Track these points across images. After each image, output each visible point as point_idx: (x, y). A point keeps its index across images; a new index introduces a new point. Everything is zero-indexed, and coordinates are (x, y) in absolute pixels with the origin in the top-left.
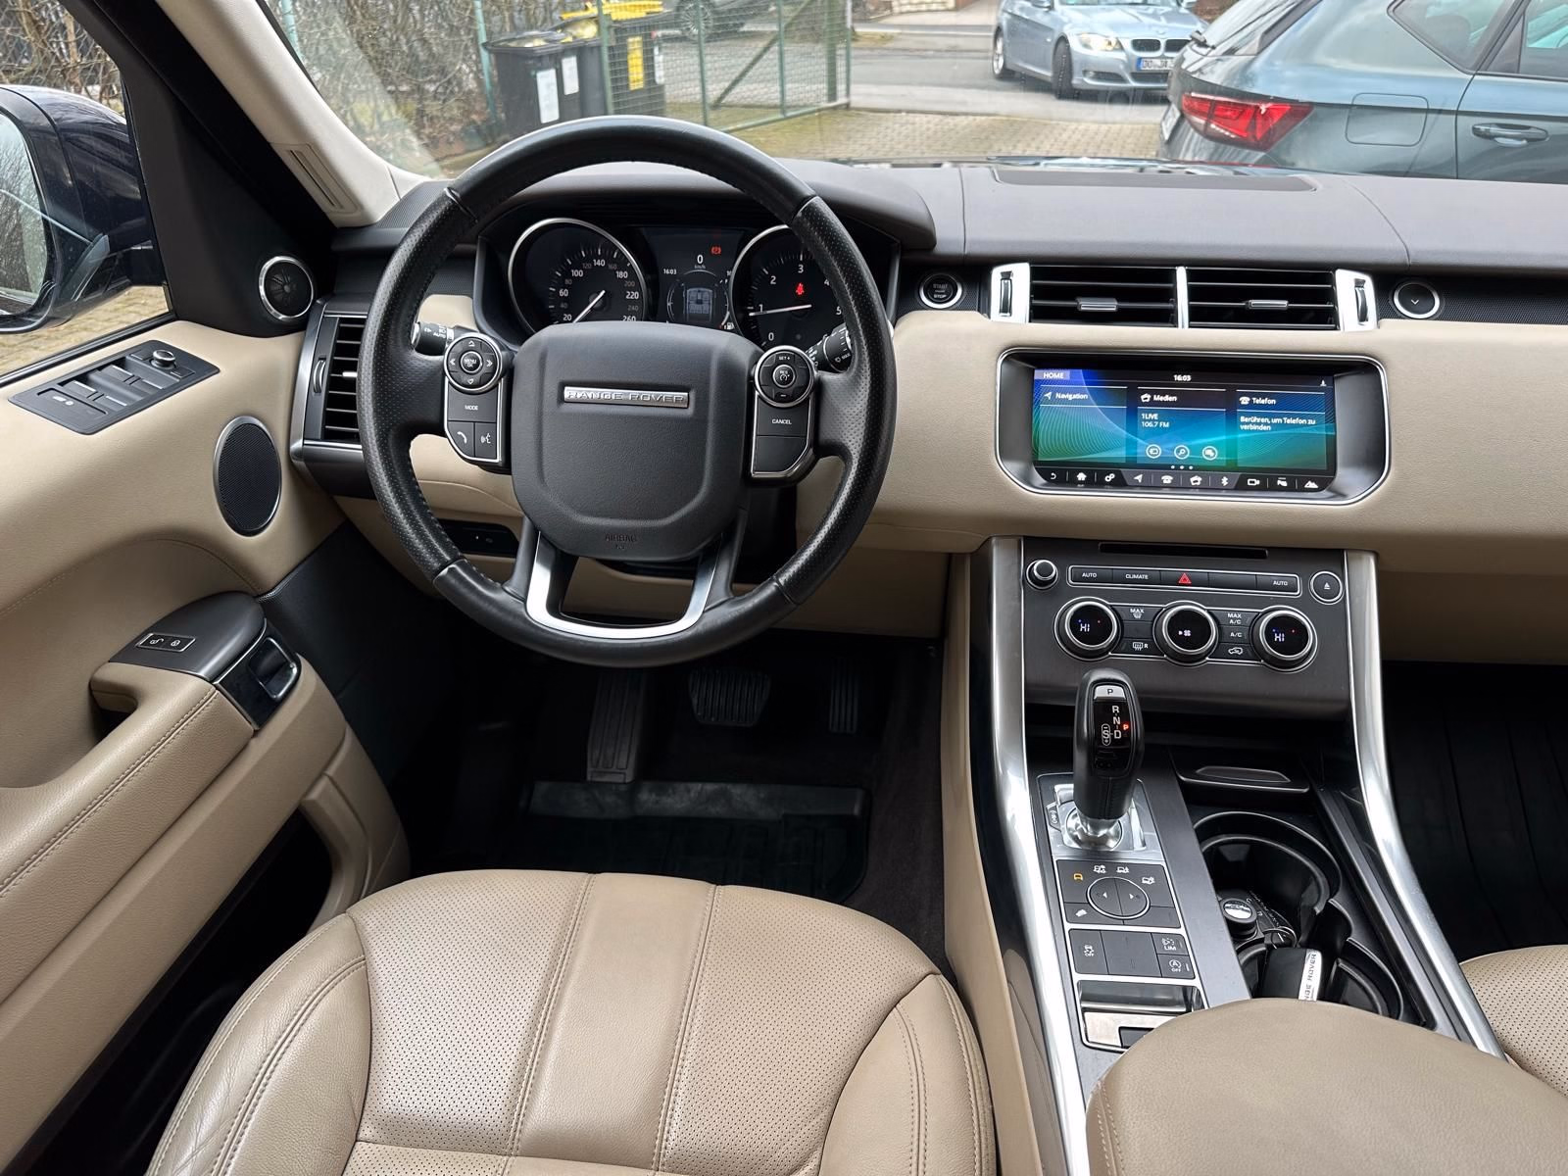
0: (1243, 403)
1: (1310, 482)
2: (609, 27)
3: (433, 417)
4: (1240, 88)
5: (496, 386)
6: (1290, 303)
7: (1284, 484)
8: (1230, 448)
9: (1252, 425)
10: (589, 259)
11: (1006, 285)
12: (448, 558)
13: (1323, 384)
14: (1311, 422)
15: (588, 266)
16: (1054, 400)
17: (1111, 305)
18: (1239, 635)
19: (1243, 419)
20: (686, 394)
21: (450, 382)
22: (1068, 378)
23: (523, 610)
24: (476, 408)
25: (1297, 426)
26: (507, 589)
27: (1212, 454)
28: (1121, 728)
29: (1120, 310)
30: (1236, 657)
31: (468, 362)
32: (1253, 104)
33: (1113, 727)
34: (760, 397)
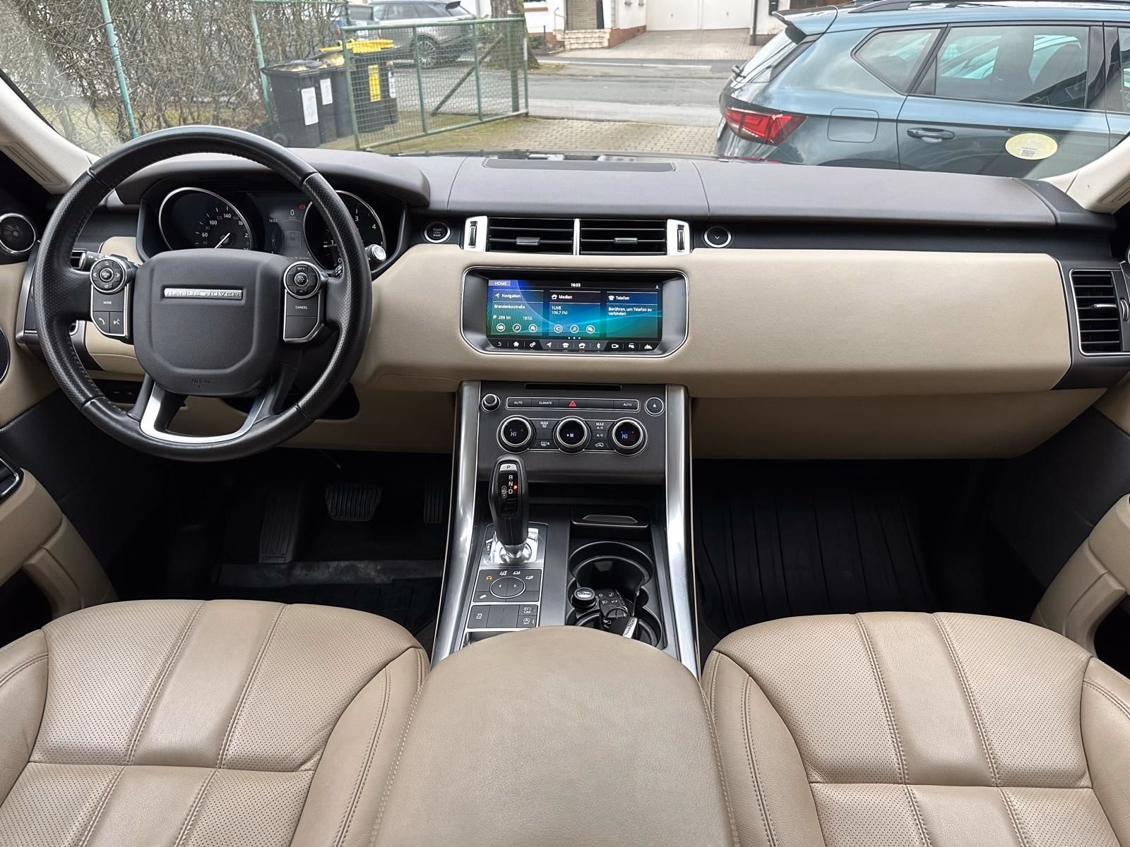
0: (610, 299)
1: (647, 345)
2: (352, 58)
3: (84, 310)
4: (761, 104)
5: (123, 289)
6: (637, 239)
7: (633, 347)
8: (603, 326)
9: (616, 312)
10: (221, 214)
11: (472, 229)
12: (91, 396)
13: (657, 287)
14: (649, 310)
15: (221, 218)
16: (501, 298)
17: (534, 242)
18: (602, 435)
19: (610, 309)
20: (241, 291)
21: (94, 288)
22: (509, 285)
23: (138, 427)
24: (110, 303)
25: (641, 312)
26: (130, 415)
27: (592, 330)
28: (513, 487)
29: (541, 245)
31: (105, 275)
32: (769, 115)
33: (508, 488)
34: (288, 292)
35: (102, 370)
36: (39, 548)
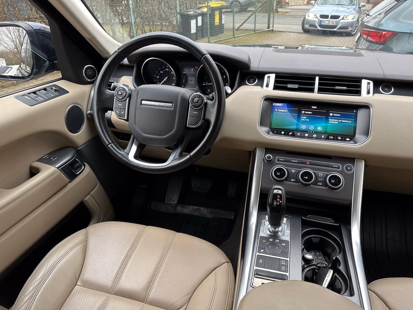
0: (331, 115)
1: (347, 139)
2: (210, 9)
3: (111, 107)
4: (378, 27)
5: (126, 99)
6: (347, 88)
7: (340, 138)
8: (326, 127)
9: (333, 121)
10: (165, 68)
11: (268, 80)
13: (355, 111)
14: (350, 122)
15: (164, 70)
16: (278, 111)
17: (296, 86)
18: (321, 179)
19: (330, 120)
20: (172, 104)
21: (115, 98)
22: (282, 106)
23: (127, 157)
24: (121, 105)
25: (346, 122)
26: (125, 151)
27: (320, 129)
28: (279, 202)
29: (299, 87)
30: (320, 185)
31: (120, 93)
32: (381, 32)
33: (277, 201)
34: (190, 106)
35: (117, 128)
36: (89, 194)
